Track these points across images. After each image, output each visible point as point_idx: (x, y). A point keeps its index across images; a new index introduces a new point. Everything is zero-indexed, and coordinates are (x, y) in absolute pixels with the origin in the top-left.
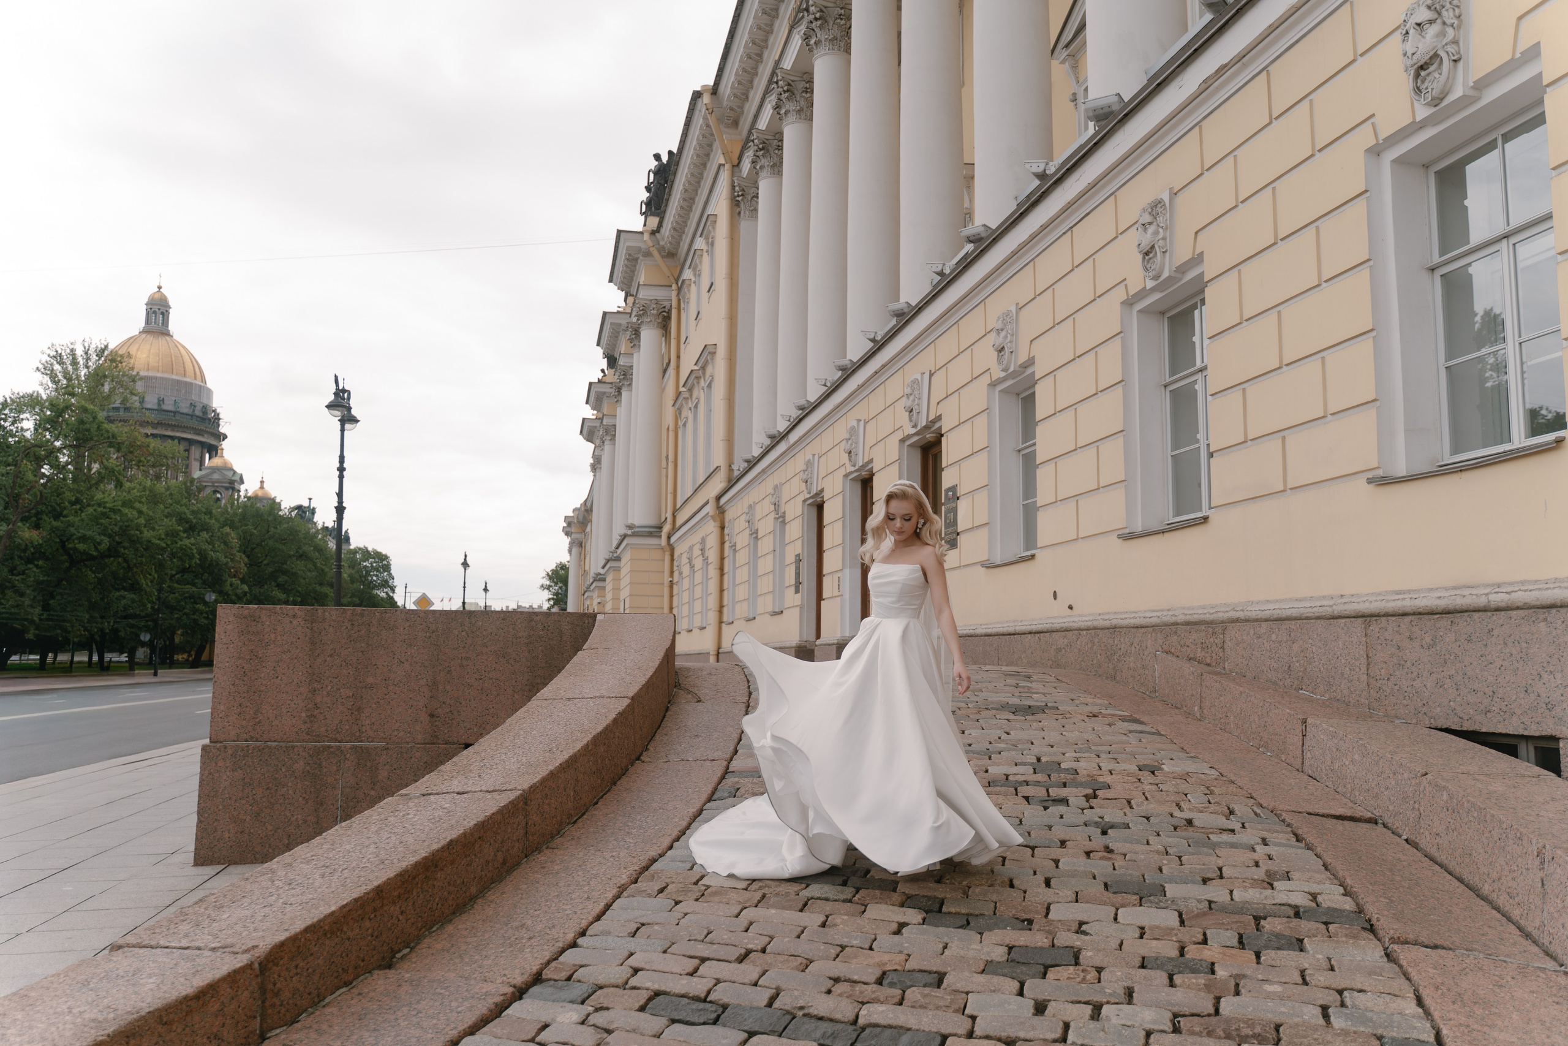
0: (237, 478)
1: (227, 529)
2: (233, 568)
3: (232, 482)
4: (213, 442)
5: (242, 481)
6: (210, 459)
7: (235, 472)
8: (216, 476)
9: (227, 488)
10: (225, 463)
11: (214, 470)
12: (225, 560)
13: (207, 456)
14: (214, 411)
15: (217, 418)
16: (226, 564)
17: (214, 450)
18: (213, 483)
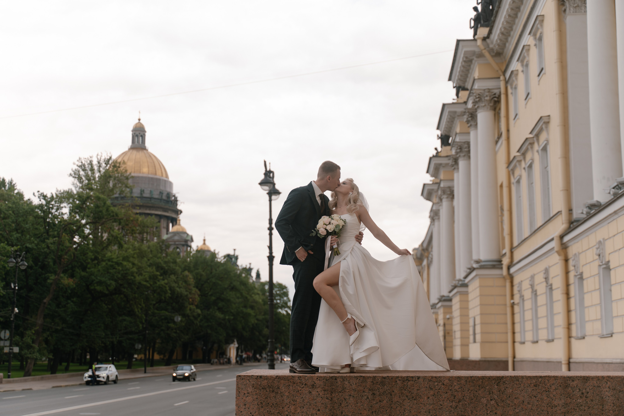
0: (189, 238)
1: (186, 273)
2: (191, 298)
3: (186, 241)
4: (174, 216)
5: (192, 240)
6: (173, 226)
7: (188, 235)
8: (176, 238)
9: (183, 245)
10: (183, 228)
11: (175, 233)
12: (186, 293)
13: (171, 225)
14: (174, 196)
15: (176, 200)
16: (187, 296)
17: (175, 221)
18: (175, 242)
